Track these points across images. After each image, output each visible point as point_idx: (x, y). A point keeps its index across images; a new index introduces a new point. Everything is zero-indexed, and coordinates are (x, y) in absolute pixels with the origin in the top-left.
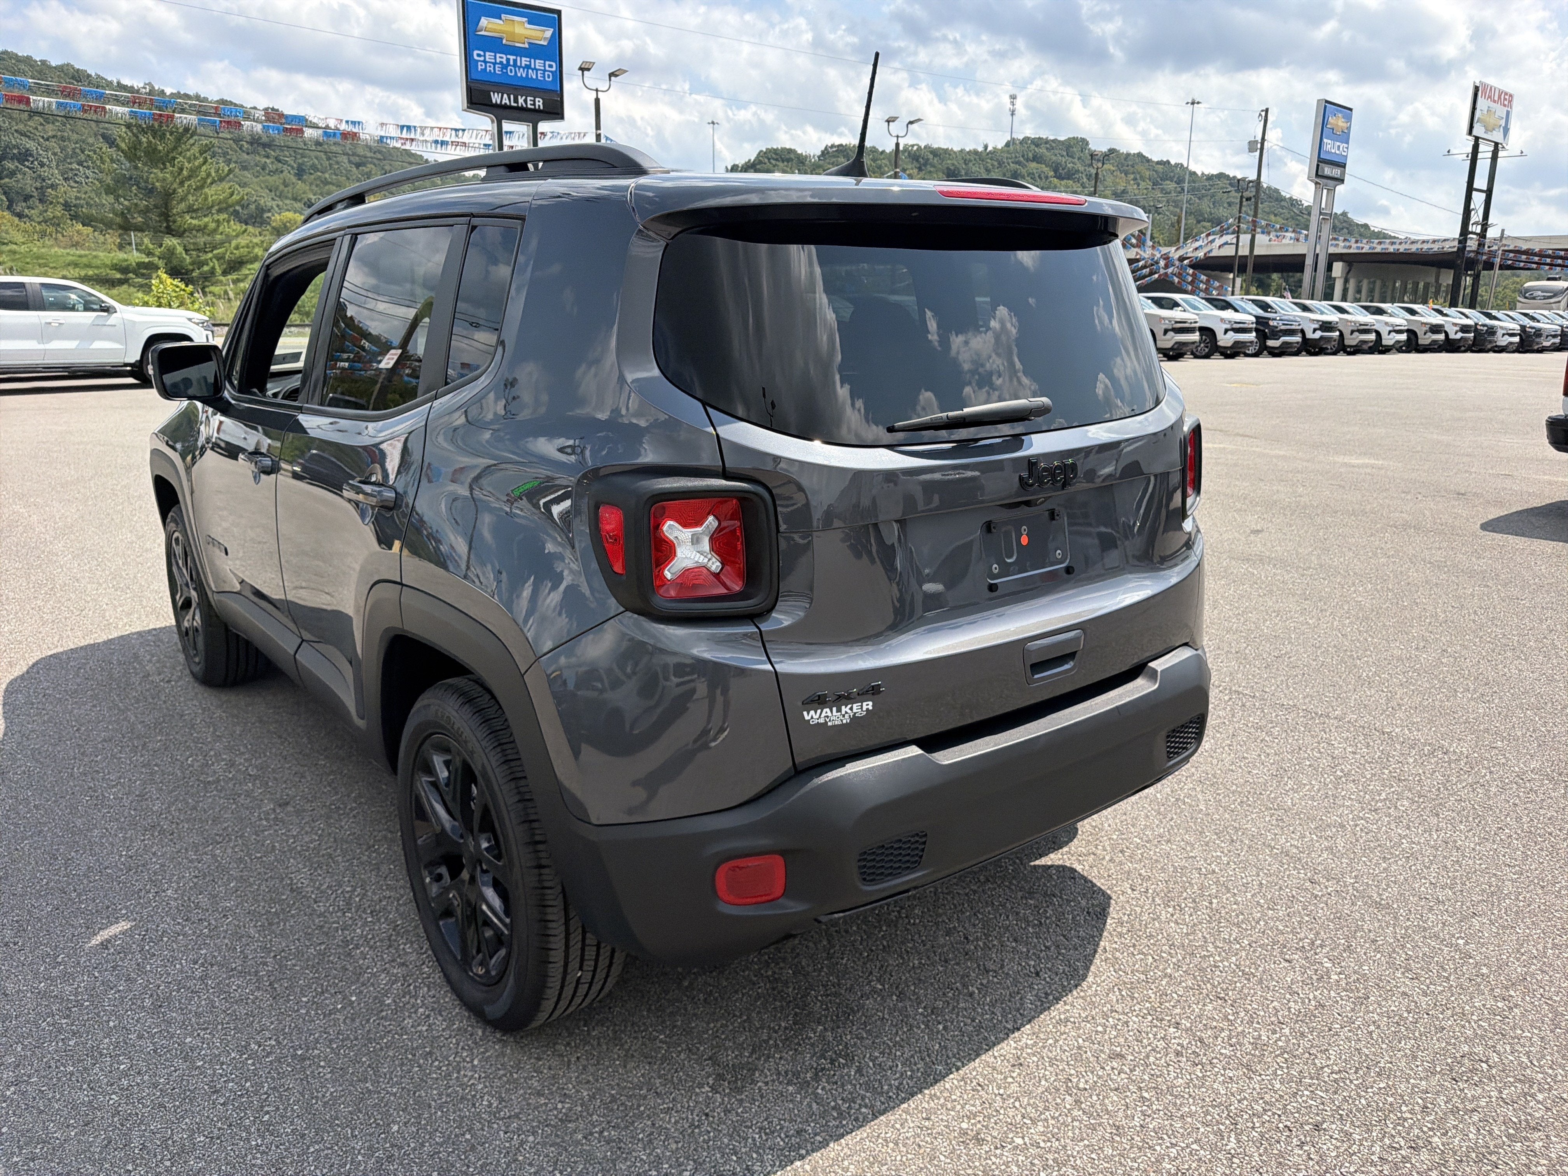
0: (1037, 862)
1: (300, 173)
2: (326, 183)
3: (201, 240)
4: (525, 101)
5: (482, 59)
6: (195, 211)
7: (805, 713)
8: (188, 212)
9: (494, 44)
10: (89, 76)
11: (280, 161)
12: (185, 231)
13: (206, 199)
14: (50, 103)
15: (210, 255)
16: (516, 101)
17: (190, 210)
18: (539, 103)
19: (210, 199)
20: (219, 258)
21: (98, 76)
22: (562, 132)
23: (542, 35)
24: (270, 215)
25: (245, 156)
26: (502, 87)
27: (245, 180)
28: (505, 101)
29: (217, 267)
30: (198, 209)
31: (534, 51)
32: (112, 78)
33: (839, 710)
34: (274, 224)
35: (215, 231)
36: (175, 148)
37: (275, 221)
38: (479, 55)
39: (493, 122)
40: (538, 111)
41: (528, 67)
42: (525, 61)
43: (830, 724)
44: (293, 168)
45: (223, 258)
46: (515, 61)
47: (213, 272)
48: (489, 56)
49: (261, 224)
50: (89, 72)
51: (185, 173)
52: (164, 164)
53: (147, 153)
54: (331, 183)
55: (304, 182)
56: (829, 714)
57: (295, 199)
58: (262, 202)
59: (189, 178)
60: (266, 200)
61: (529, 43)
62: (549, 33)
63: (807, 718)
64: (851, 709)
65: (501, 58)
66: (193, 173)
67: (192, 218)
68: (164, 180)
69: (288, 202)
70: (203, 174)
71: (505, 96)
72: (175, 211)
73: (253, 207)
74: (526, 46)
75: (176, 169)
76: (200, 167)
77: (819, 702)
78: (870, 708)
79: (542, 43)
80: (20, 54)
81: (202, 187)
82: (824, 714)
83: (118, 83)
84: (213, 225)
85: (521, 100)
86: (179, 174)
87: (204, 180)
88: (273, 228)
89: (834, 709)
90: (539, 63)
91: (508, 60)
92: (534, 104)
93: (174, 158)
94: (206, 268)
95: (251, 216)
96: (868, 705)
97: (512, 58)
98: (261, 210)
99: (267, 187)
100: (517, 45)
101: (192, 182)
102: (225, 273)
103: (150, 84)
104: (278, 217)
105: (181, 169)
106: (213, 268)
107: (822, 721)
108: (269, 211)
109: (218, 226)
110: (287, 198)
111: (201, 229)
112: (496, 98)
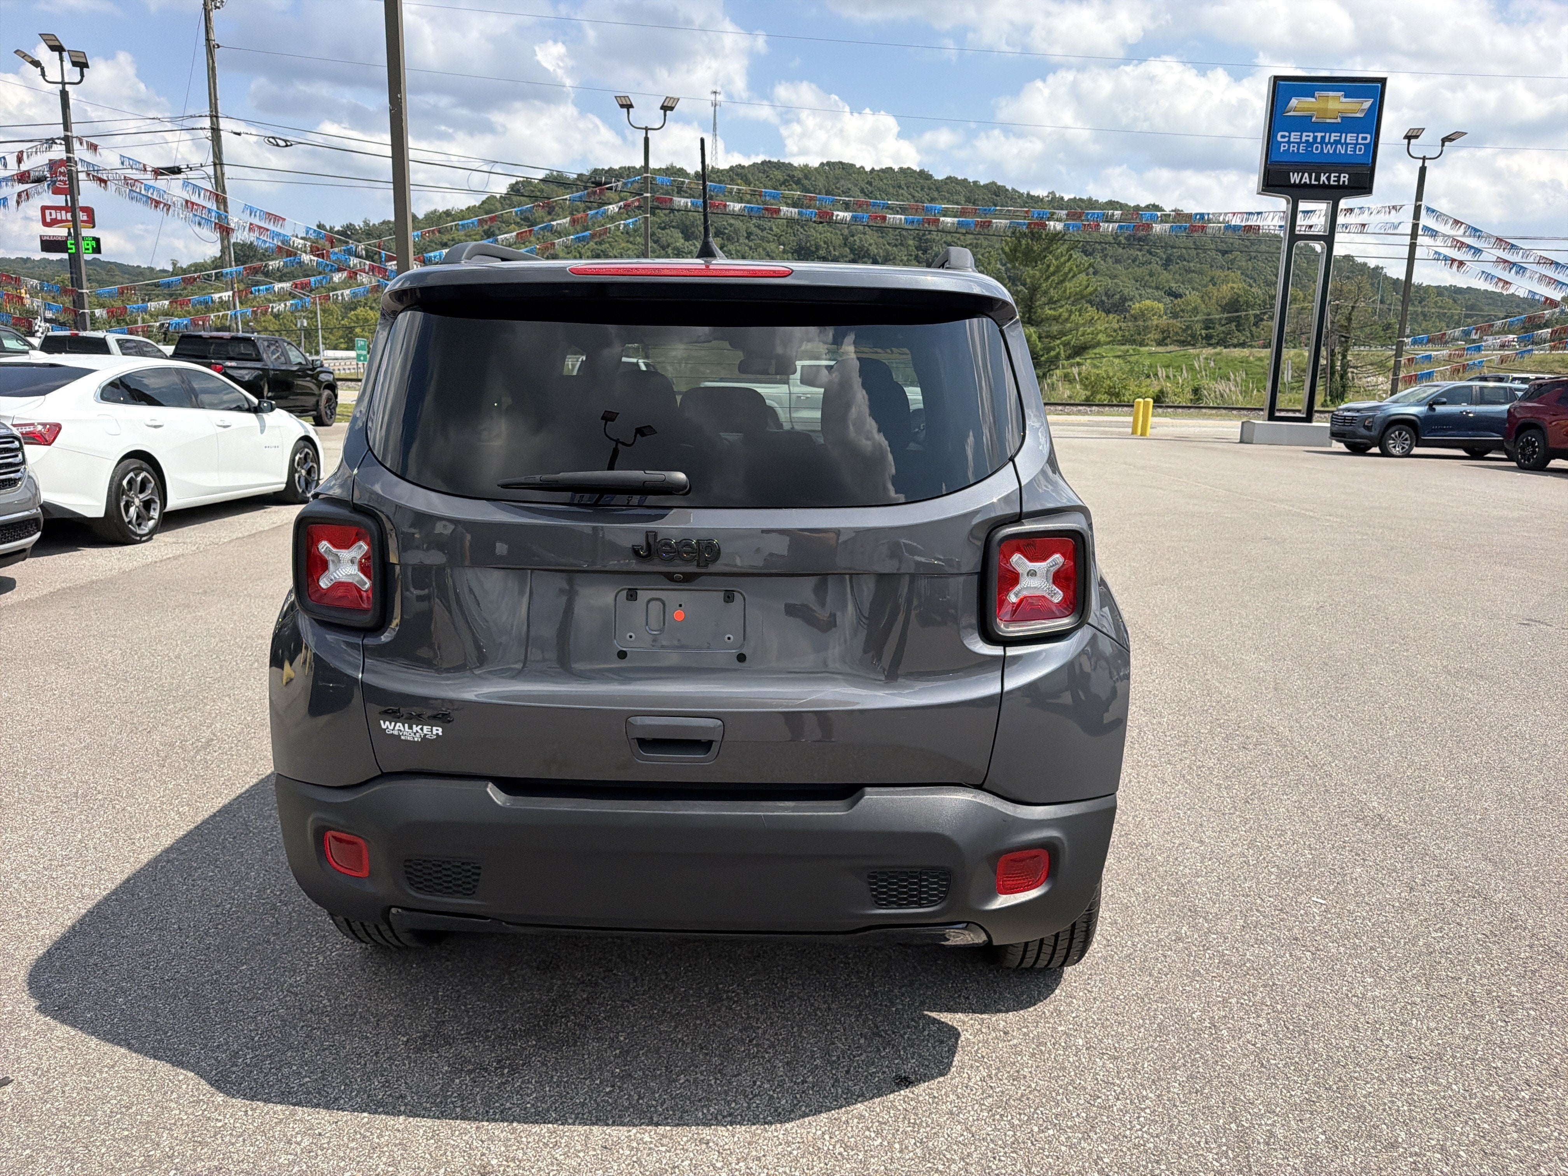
0: (934, 1015)
1: (1167, 263)
2: (1188, 271)
3: (1055, 328)
4: (1328, 178)
5: (1286, 139)
6: (1055, 302)
7: (382, 722)
8: (1048, 304)
9: (1304, 123)
10: (1007, 190)
11: (1151, 253)
12: (1042, 321)
13: (1065, 291)
14: (901, 219)
15: (1058, 342)
16: (1318, 179)
17: (1051, 301)
18: (1345, 178)
19: (1068, 291)
20: (1065, 344)
21: (1013, 189)
22: (1373, 206)
23: (1360, 107)
24: (1130, 303)
25: (1120, 250)
26: (1301, 167)
27: (1116, 272)
28: (1306, 179)
29: (1062, 352)
30: (1058, 301)
31: (1348, 124)
32: (1023, 190)
33: (411, 728)
34: (1133, 312)
35: (1067, 320)
36: (1048, 248)
37: (1135, 309)
38: (1283, 137)
39: (1288, 202)
40: (1344, 187)
41: (1337, 142)
42: (1334, 136)
43: (403, 737)
44: (1161, 259)
45: (1069, 343)
46: (1323, 138)
47: (1057, 357)
48: (1295, 136)
49: (1122, 312)
50: (1007, 187)
51: (1052, 269)
52: (1036, 262)
53: (1024, 254)
54: (1194, 271)
55: (1169, 271)
56: (402, 728)
57: (1157, 288)
58: (1126, 292)
59: (1053, 274)
60: (1129, 289)
61: (1342, 118)
62: (1367, 104)
63: (384, 727)
64: (422, 729)
65: (1308, 136)
66: (1058, 269)
67: (1050, 309)
68: (1034, 276)
69: (1149, 291)
70: (1066, 269)
71: (1306, 175)
72: (1037, 303)
73: (1118, 296)
74: (1339, 120)
75: (1045, 266)
76: (1065, 263)
77: (394, 715)
78: (440, 734)
79: (1358, 115)
80: (959, 178)
81: (1062, 281)
82: (397, 728)
83: (1028, 194)
84: (1066, 315)
85: (1323, 178)
86: (1046, 271)
87: (1066, 274)
88: (1132, 316)
89: (406, 725)
90: (1350, 138)
91: (1315, 138)
92: (1338, 181)
93: (1045, 257)
94: (1053, 353)
95: (1114, 305)
96: (438, 731)
97: (1319, 135)
98: (1124, 300)
99: (1134, 278)
100: (1328, 121)
101: (1055, 278)
102: (1068, 358)
103: (1053, 193)
104: (1137, 305)
105: (1049, 266)
106: (1059, 353)
107: (396, 733)
108: (1131, 300)
109: (1070, 316)
110: (1150, 287)
111: (1056, 319)
112: (1295, 178)
